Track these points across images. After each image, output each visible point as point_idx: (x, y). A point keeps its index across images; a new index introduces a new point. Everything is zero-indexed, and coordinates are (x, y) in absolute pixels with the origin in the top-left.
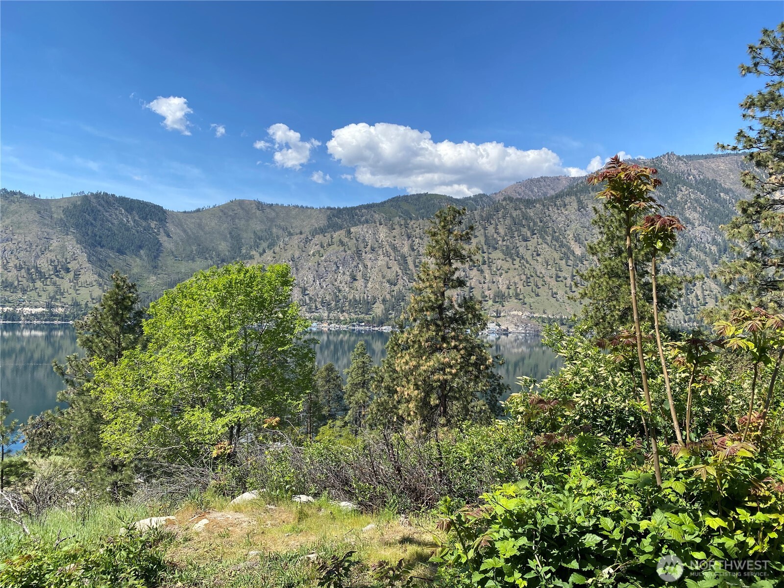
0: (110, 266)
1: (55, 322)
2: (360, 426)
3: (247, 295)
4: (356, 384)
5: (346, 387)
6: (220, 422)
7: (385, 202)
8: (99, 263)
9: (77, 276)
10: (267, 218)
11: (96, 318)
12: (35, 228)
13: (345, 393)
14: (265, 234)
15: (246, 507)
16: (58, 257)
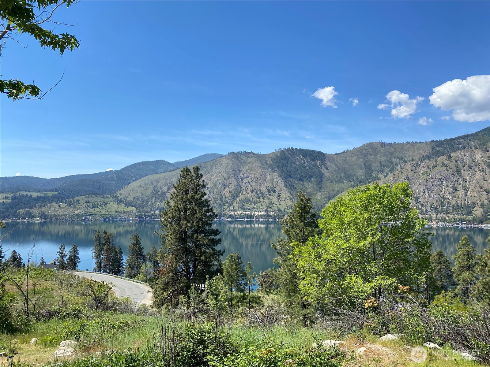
0: (296, 188)
1: (270, 220)
2: (468, 298)
3: (381, 203)
4: (462, 267)
5: (455, 268)
6: (368, 285)
7: (479, 132)
8: (290, 187)
9: (279, 194)
10: (389, 153)
11: (291, 218)
12: (259, 170)
13: (453, 273)
14: (387, 163)
15: (390, 344)
16: (270, 185)
